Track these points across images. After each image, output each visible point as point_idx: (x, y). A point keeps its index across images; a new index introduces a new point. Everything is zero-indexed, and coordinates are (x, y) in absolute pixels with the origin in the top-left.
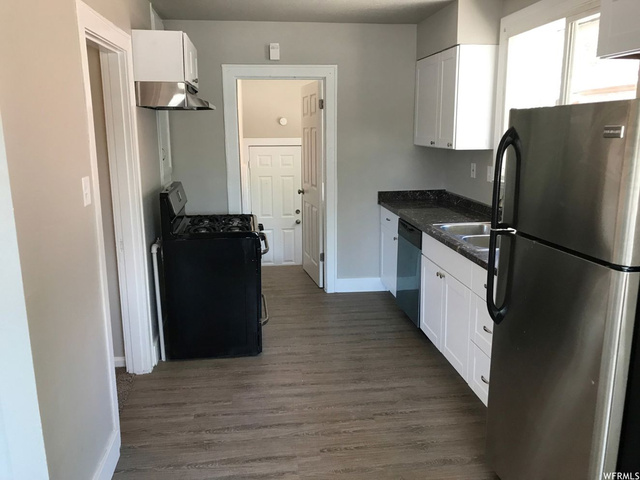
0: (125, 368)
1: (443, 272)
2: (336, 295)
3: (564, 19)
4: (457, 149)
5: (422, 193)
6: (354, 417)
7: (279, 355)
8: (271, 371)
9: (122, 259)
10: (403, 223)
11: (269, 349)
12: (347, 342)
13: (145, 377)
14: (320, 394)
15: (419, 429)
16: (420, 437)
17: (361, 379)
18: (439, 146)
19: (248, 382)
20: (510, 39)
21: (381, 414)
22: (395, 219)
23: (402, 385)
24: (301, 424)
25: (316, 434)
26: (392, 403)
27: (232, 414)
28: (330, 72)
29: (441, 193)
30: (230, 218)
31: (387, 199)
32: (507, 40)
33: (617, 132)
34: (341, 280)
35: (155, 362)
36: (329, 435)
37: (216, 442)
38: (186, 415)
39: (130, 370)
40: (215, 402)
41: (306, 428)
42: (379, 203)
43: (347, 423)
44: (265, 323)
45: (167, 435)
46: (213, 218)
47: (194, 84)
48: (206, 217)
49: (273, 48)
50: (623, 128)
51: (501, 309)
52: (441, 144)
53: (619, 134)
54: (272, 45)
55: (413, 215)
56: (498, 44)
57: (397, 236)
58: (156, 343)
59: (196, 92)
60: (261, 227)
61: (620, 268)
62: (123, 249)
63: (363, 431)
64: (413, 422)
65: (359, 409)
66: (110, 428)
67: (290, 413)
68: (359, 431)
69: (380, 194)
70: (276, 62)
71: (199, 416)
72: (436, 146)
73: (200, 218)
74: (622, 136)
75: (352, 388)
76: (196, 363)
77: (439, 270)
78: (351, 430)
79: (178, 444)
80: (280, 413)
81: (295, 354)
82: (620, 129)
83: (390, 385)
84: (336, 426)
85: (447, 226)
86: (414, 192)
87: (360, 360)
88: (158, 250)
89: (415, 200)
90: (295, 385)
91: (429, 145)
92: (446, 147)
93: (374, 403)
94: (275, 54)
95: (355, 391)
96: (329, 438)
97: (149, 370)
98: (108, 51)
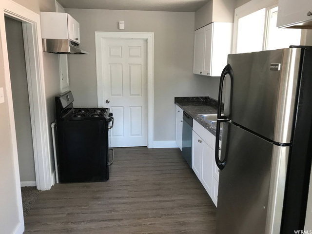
0: (36, 187)
1: (201, 140)
2: (153, 149)
3: (265, 9)
4: (212, 76)
5: (197, 98)
6: (150, 216)
7: (118, 181)
8: (112, 190)
9: (34, 131)
10: (185, 114)
11: (113, 178)
12: (155, 175)
13: (47, 192)
14: (135, 203)
15: (184, 224)
16: (184, 228)
17: (158, 195)
18: (204, 75)
19: (99, 195)
20: (239, 19)
21: (165, 215)
22: (182, 111)
23: (179, 198)
24: (122, 220)
25: (129, 225)
26: (172, 208)
27: (87, 213)
28: (150, 36)
29: (206, 98)
30: (95, 109)
31: (179, 101)
32: (238, 20)
33: (276, 67)
34: (156, 142)
35: (53, 183)
36: (135, 226)
37: (75, 229)
38: (62, 214)
39: (38, 188)
40: (80, 206)
41: (125, 222)
42: (175, 103)
43: (147, 219)
44: (111, 164)
45: (50, 225)
46: (87, 110)
47: (75, 41)
48: (83, 109)
49: (121, 23)
50: (280, 65)
51: (222, 163)
52: (204, 74)
53: (278, 68)
54: (120, 22)
55: (190, 109)
56: (233, 22)
57: (182, 120)
58: (54, 174)
59: (78, 45)
60: (111, 115)
61: (278, 144)
62: (35, 125)
63: (154, 224)
64: (182, 220)
65: (154, 211)
66: (17, 221)
67: (117, 213)
68: (152, 224)
69: (176, 98)
70: (122, 31)
71: (69, 214)
72: (202, 74)
73: (80, 110)
74: (279, 69)
75: (152, 200)
76: (75, 184)
77: (200, 139)
78: (148, 223)
79: (54, 230)
80: (113, 213)
81: (126, 181)
82: (278, 65)
83: (172, 199)
84: (140, 221)
85: (205, 115)
86: (193, 97)
87: (159, 184)
88: (55, 126)
89: (193, 101)
90: (123, 197)
91: (199, 74)
92: (207, 75)
93: (162, 208)
94: (122, 27)
95: (154, 201)
96: (135, 228)
97: (49, 188)
98: (26, 22)
